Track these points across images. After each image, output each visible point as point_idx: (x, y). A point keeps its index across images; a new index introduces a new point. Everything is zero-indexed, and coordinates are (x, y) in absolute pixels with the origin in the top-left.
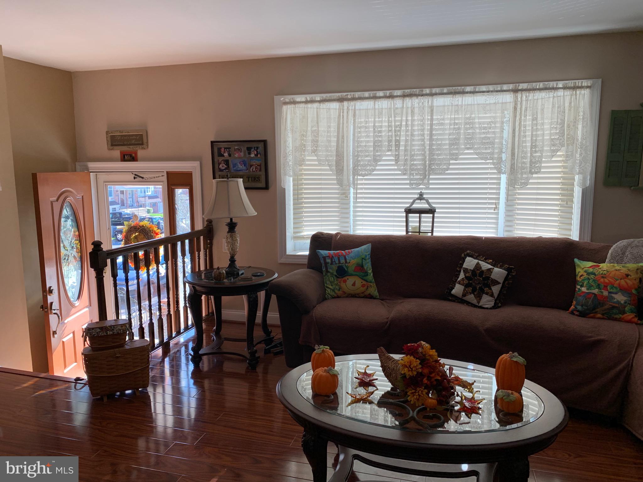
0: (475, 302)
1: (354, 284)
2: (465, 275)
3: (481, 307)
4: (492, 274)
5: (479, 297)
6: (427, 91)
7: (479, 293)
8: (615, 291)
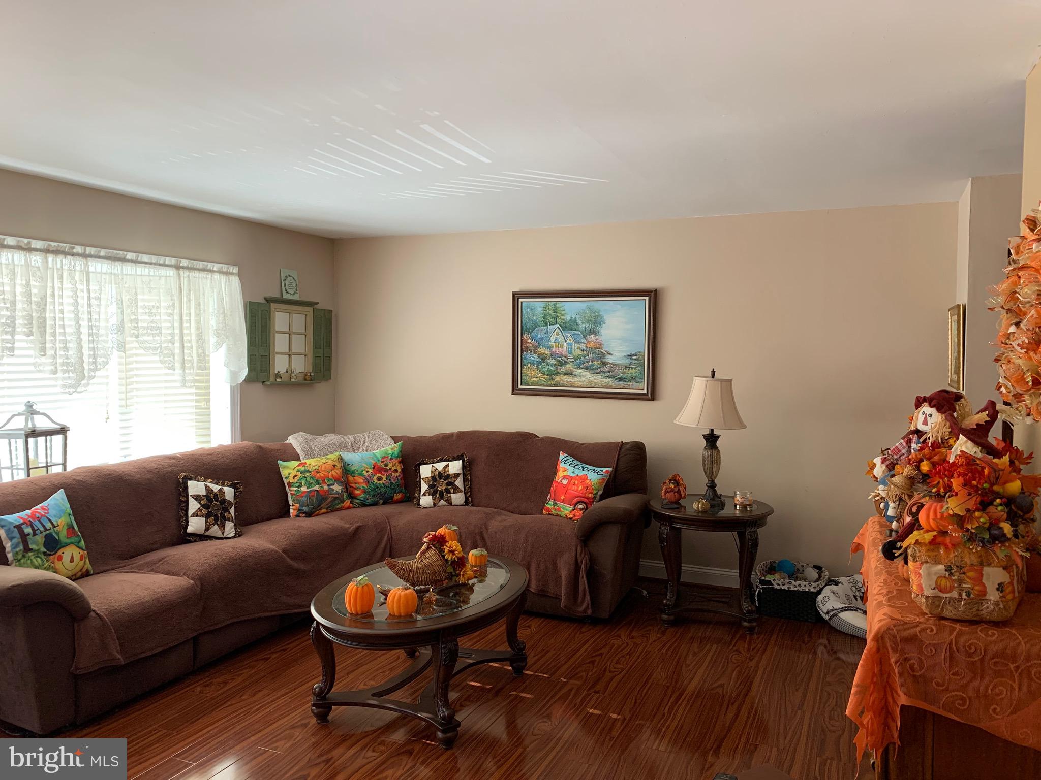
0: (219, 534)
1: (72, 560)
2: (200, 503)
3: (228, 538)
4: (226, 494)
5: (222, 527)
6: (78, 249)
7: (221, 521)
8: (331, 483)
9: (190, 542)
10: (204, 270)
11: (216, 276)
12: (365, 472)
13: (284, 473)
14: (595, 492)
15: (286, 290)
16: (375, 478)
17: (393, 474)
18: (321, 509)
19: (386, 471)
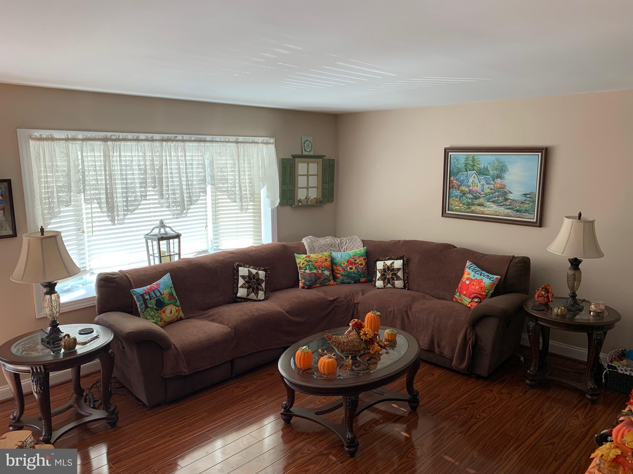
0: (255, 298)
1: (171, 312)
2: (244, 280)
3: (260, 301)
4: (260, 275)
5: (257, 294)
6: (179, 137)
7: (256, 291)
8: (324, 269)
9: (238, 302)
10: (253, 142)
11: (260, 145)
12: (342, 264)
13: (298, 261)
14: (487, 291)
15: (305, 149)
16: (348, 268)
17: (360, 266)
18: (317, 284)
19: (355, 264)
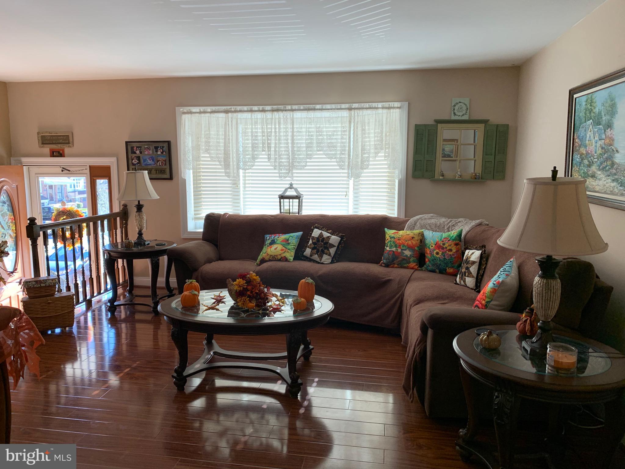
6: (289, 107)
8: (404, 248)
12: (431, 246)
16: (435, 252)
18: (394, 264)
19: (443, 248)
